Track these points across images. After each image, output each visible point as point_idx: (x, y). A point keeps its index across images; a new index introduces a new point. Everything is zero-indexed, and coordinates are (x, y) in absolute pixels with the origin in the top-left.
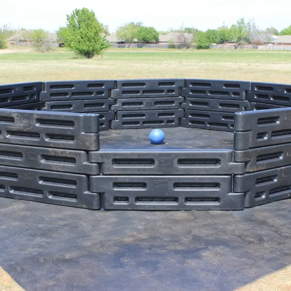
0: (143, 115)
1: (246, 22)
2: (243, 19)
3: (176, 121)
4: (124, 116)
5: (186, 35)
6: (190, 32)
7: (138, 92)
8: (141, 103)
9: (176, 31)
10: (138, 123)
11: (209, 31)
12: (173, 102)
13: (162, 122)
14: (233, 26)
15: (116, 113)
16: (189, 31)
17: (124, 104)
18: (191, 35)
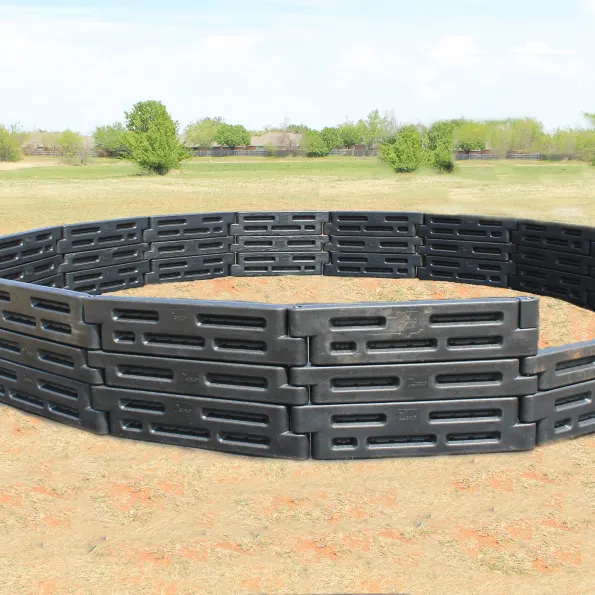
0: (185, 263)
1: (381, 115)
2: (377, 112)
3: (225, 269)
4: (161, 266)
5: (292, 136)
6: (297, 132)
7: (177, 232)
8: (181, 247)
9: (274, 130)
10: (178, 274)
11: (327, 130)
12: (219, 244)
13: (208, 271)
14: (361, 121)
15: (150, 261)
16: (296, 130)
17: (161, 249)
18: (300, 136)
